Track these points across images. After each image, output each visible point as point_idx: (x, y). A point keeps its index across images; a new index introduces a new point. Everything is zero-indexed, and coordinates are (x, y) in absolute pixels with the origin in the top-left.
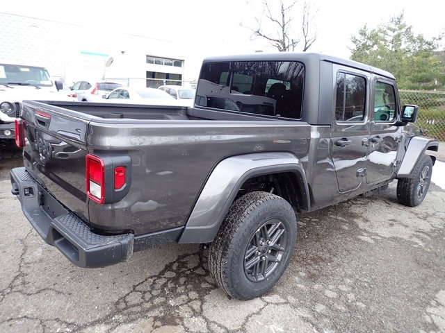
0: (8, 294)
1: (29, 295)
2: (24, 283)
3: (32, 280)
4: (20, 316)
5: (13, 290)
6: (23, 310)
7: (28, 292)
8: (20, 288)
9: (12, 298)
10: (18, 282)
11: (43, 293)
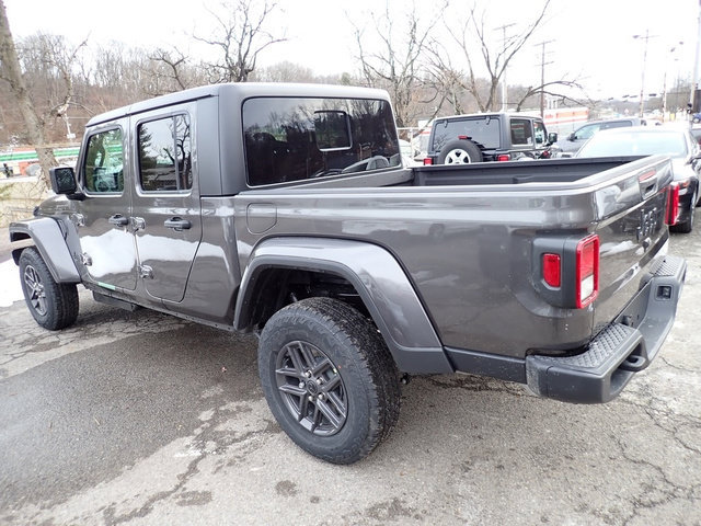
0: (684, 489)
1: (659, 469)
2: (650, 488)
3: (635, 484)
4: (692, 452)
5: (671, 488)
6: (683, 455)
7: (655, 472)
8: (661, 486)
9: (684, 479)
10: (655, 496)
11: (639, 458)
